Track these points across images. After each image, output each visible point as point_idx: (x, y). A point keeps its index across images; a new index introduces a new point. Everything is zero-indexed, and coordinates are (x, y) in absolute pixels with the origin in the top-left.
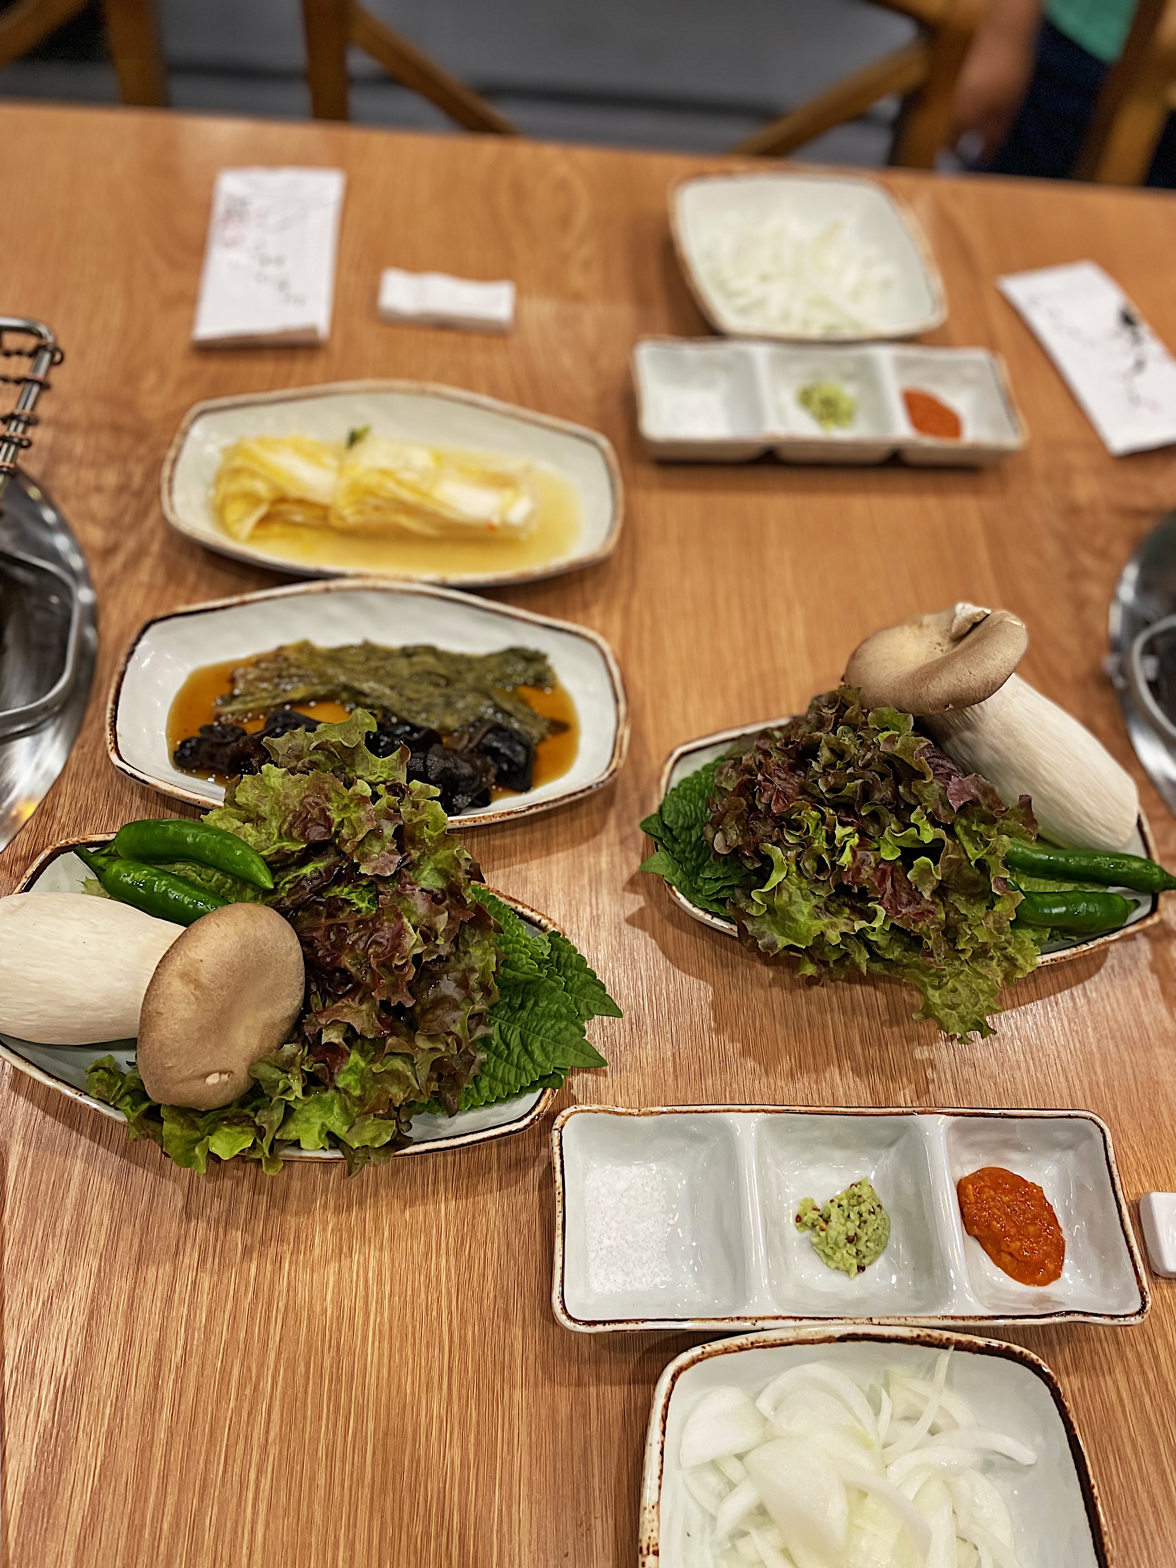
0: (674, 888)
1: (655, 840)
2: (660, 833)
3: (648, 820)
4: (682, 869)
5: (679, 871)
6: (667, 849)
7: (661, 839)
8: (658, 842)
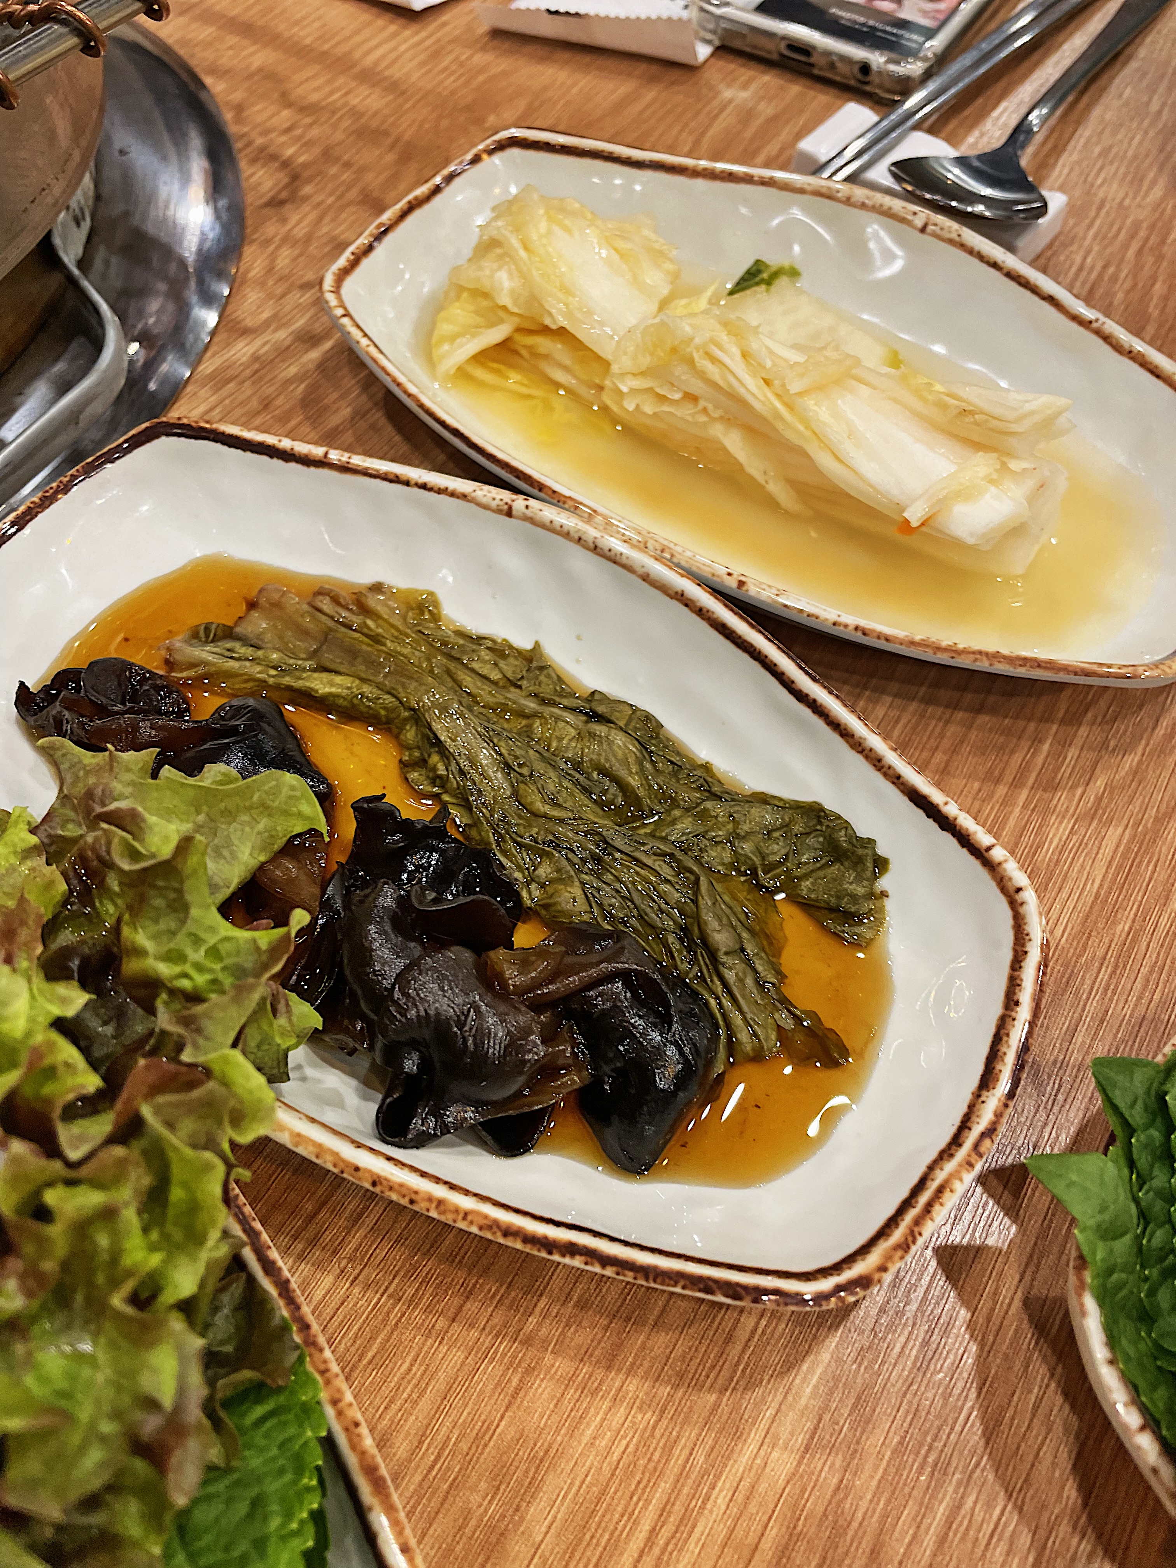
0: (1088, 1276)
1: (1113, 1123)
2: (1137, 1116)
3: (1128, 1065)
4: (1138, 1238)
5: (1127, 1239)
6: (1131, 1164)
7: (1130, 1130)
8: (1119, 1132)
